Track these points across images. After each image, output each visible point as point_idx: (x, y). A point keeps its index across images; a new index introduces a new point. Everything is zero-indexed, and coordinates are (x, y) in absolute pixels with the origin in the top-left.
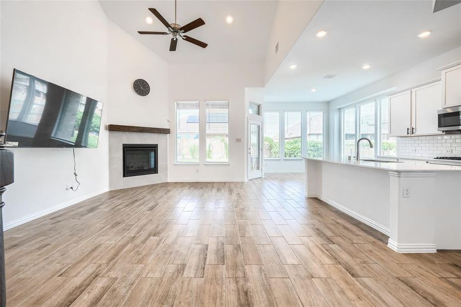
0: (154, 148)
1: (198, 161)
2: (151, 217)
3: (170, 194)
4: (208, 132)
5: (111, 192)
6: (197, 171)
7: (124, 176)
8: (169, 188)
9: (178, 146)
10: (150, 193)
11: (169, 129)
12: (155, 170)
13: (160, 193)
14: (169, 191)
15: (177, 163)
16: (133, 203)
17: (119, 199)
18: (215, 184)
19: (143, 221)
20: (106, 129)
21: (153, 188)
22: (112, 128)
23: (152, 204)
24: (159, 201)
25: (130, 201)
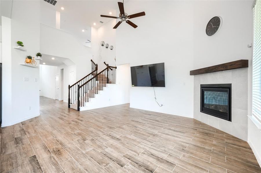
7: (201, 111)
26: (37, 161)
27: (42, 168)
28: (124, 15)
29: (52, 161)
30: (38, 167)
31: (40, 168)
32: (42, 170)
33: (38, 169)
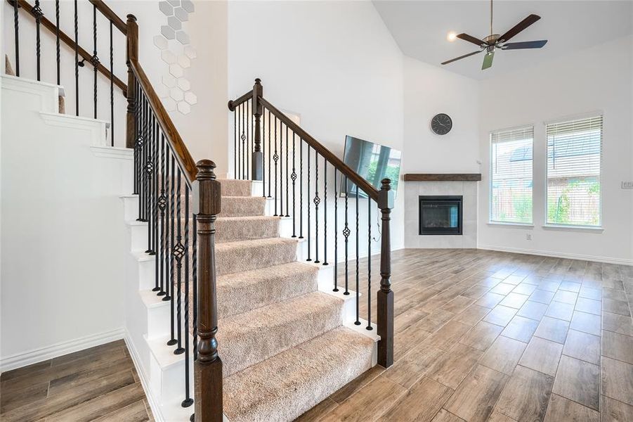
0: (457, 201)
1: (531, 222)
2: (457, 280)
3: (481, 262)
4: (551, 174)
5: (406, 249)
6: (529, 237)
7: (420, 234)
8: (479, 255)
9: (494, 199)
10: (452, 257)
11: (480, 175)
12: (458, 230)
13: (466, 259)
14: (479, 259)
15: (492, 223)
16: (433, 263)
17: (417, 257)
18: (564, 262)
19: (448, 281)
20: (402, 179)
21: (455, 252)
22: (409, 178)
23: (456, 268)
24: (465, 267)
25: (429, 261)
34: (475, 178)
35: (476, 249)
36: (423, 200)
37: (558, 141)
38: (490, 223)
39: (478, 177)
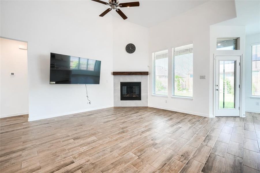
0: (139, 84)
6: (166, 102)
7: (121, 100)
12: (139, 98)
20: (112, 74)
22: (115, 74)
26: (206, 163)
27: (208, 156)
28: (116, 2)
29: (198, 153)
30: (210, 158)
31: (209, 156)
32: (210, 154)
33: (211, 157)
34: (146, 73)
35: (148, 107)
36: (122, 84)
37: (178, 59)
38: (153, 95)
39: (147, 73)
